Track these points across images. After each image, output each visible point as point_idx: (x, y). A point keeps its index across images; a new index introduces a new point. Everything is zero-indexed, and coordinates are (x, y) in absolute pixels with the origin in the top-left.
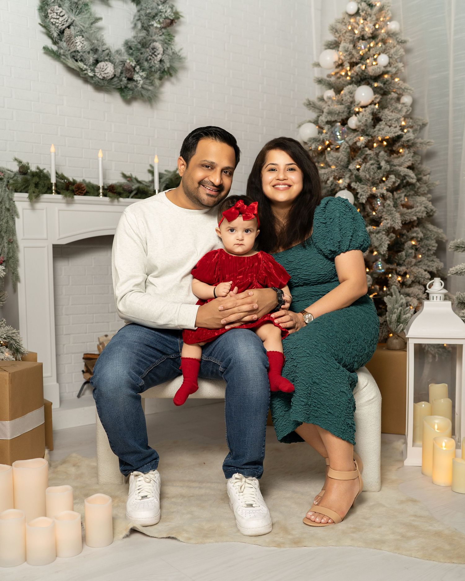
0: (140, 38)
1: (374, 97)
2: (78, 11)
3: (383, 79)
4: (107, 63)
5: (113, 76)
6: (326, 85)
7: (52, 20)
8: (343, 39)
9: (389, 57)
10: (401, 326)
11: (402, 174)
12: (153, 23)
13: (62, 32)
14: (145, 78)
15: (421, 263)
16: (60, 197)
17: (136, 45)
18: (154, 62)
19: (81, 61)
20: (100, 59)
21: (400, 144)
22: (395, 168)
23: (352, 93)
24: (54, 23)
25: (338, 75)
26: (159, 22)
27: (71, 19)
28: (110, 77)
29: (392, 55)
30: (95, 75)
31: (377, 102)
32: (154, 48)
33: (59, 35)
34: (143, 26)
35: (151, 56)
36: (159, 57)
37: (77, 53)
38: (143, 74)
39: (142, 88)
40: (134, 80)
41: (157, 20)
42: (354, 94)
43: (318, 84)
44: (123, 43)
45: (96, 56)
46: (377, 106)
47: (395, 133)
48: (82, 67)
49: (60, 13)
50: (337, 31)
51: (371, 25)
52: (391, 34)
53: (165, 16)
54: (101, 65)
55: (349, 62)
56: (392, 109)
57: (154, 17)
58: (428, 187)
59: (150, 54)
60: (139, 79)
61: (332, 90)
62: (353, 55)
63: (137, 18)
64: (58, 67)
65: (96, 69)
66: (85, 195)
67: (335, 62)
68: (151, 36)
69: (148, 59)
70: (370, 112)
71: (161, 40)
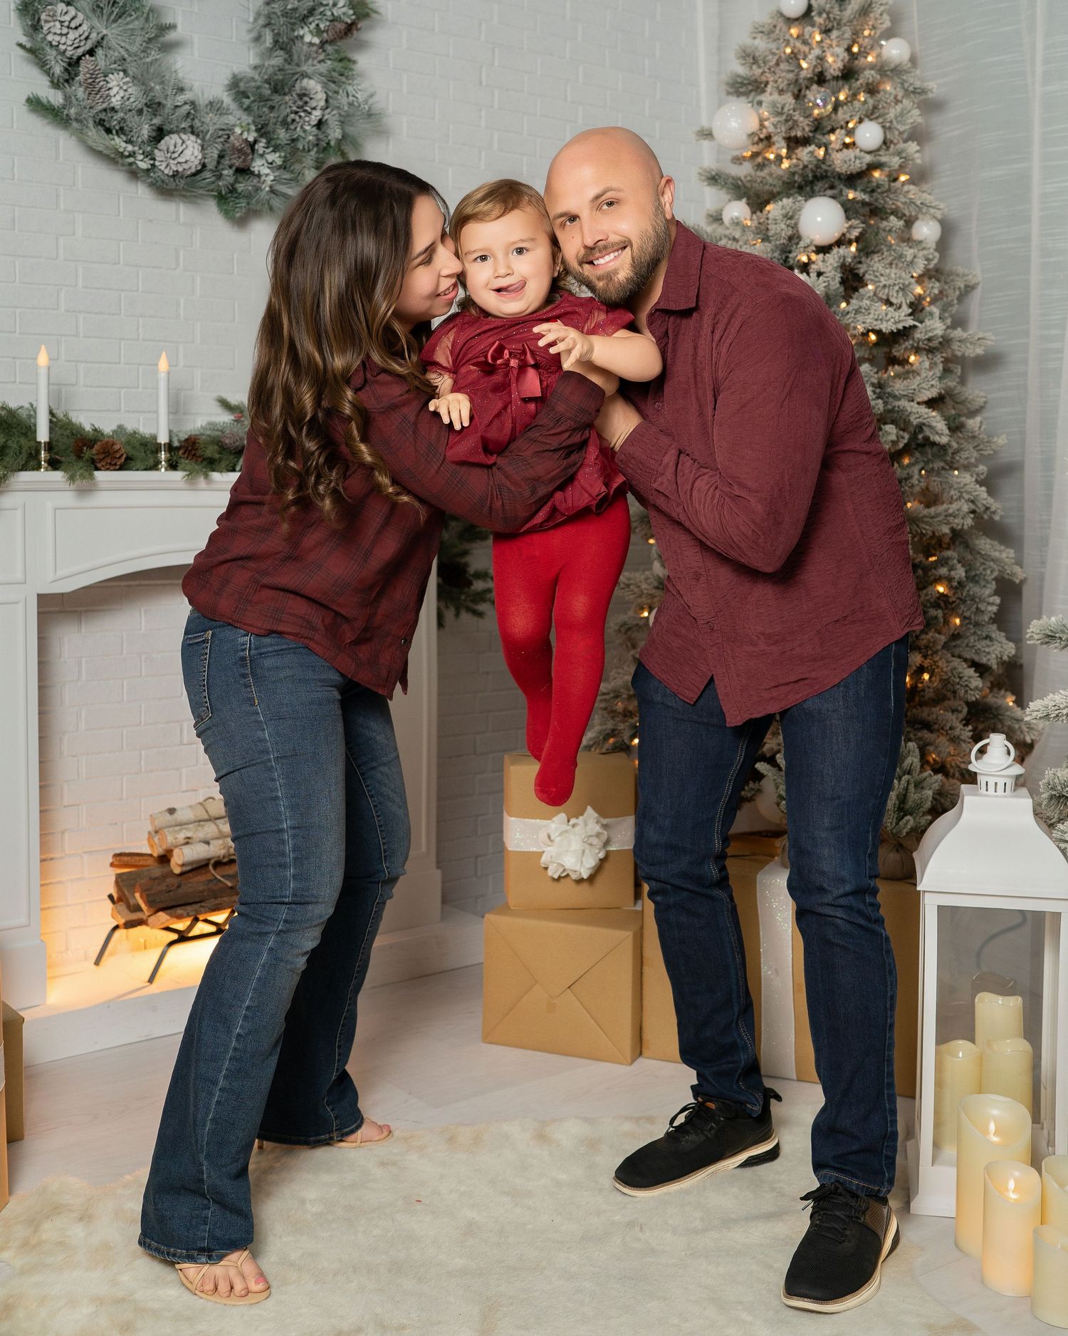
0: (271, 70)
1: (847, 225)
2: (116, 11)
3: (869, 182)
4: (184, 136)
5: (199, 168)
6: (728, 188)
7: (50, 38)
8: (772, 79)
9: (884, 127)
10: (908, 821)
11: (915, 421)
12: (301, 32)
13: (74, 64)
14: (279, 167)
15: (958, 642)
16: (58, 475)
17: (258, 88)
18: (302, 127)
19: (121, 131)
20: (166, 128)
21: (908, 344)
22: (897, 403)
23: (791, 218)
24: (54, 43)
25: (760, 160)
26: (318, 31)
27: (98, 34)
28: (193, 170)
29: (891, 122)
30: (153, 165)
31: (853, 237)
32: (305, 95)
33: (66, 70)
34: (276, 42)
35: (296, 113)
36: (317, 114)
37: (110, 115)
38: (275, 157)
39: (272, 191)
40: (252, 173)
41: (313, 26)
42: (798, 219)
43: (709, 185)
44: (226, 82)
45: (157, 121)
46: (853, 248)
47: (896, 323)
48: (121, 150)
49: (70, 22)
50: (755, 61)
51: (840, 51)
52: (888, 71)
53: (333, 14)
54: (170, 141)
55: (785, 138)
56: (890, 259)
57: (304, 20)
58: (978, 451)
59: (294, 108)
60: (265, 171)
61: (744, 200)
62: (795, 122)
63: (262, 21)
64: (63, 143)
65: (156, 151)
66: (121, 468)
67: (751, 135)
68: (298, 65)
69: (289, 120)
70: (836, 265)
71: (321, 74)
